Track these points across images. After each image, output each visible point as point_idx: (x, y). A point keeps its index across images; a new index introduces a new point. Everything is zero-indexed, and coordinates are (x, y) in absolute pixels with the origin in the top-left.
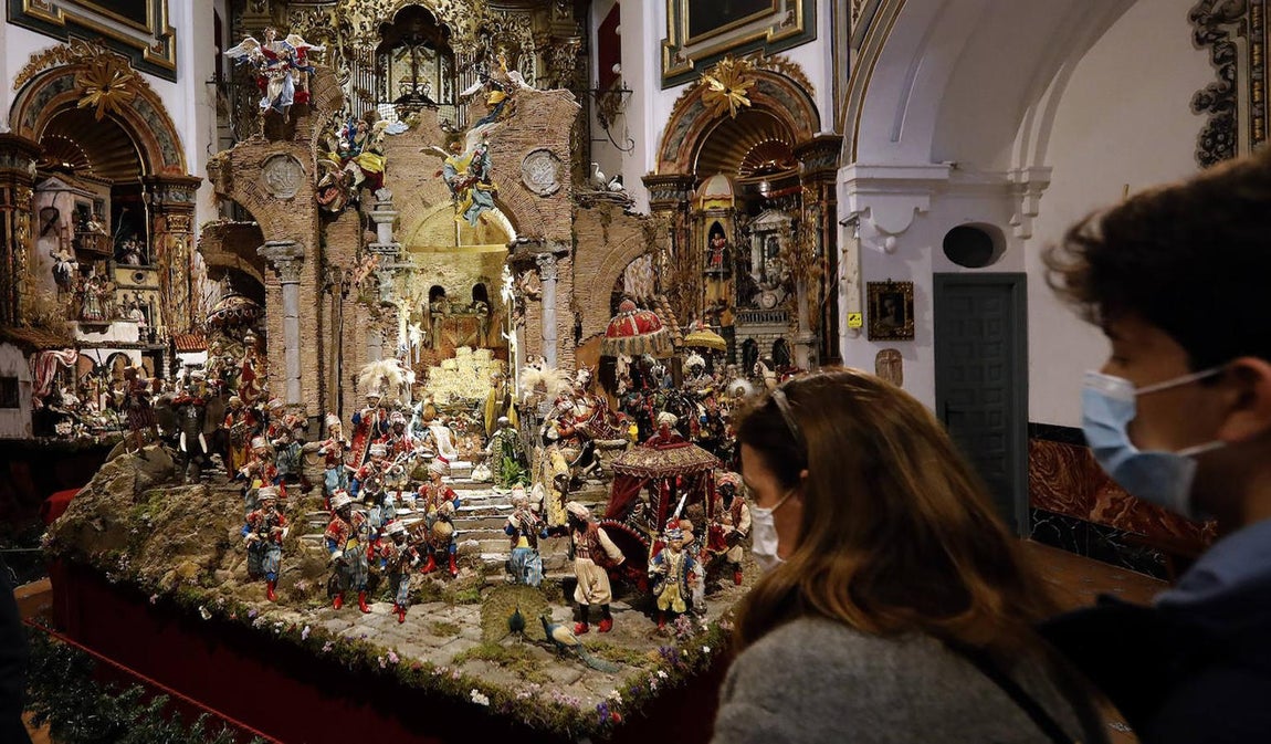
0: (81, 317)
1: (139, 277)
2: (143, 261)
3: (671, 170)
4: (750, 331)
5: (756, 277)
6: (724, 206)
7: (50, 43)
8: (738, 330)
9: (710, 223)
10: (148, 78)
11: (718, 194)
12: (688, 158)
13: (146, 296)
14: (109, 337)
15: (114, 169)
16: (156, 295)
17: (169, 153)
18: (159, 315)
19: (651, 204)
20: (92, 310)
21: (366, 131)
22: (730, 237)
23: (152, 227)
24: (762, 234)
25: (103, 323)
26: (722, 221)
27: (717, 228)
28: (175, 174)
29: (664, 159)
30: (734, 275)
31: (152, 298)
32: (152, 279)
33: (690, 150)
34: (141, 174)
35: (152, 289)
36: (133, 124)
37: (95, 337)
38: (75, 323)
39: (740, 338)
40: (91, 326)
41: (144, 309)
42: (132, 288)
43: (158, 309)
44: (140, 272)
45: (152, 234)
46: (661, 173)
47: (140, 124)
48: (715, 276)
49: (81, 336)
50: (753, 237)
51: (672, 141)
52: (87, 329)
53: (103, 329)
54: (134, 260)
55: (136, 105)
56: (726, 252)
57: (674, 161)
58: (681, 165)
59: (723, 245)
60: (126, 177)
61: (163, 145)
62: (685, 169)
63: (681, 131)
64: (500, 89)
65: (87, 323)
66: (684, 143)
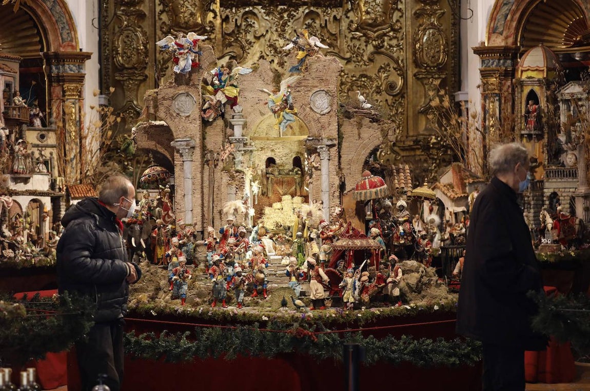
0: (12, 172)
1: (42, 137)
2: (44, 125)
3: (499, 42)
4: (554, 185)
5: (562, 138)
6: (540, 76)
8: (547, 185)
9: (527, 90)
11: (534, 65)
12: (512, 31)
13: (47, 153)
14: (29, 187)
16: (55, 151)
17: (65, 32)
18: (56, 168)
19: (481, 71)
20: (19, 166)
21: (228, 74)
22: (543, 103)
23: (50, 94)
24: (566, 102)
25: (27, 176)
26: (537, 89)
27: (532, 96)
28: (69, 50)
29: (492, 31)
30: (546, 136)
31: (51, 154)
32: (52, 139)
33: (514, 24)
34: (43, 50)
35: (52, 146)
36: (39, 11)
37: (21, 187)
38: (8, 176)
39: (548, 192)
40: (20, 178)
41: (46, 163)
42: (37, 146)
43: (56, 163)
44: (43, 133)
45: (50, 100)
46: (489, 45)
47: (44, 11)
48: (530, 137)
49: (12, 186)
50: (560, 104)
51: (499, 17)
52: (16, 180)
53: (26, 181)
54: (38, 122)
56: (539, 118)
57: (501, 34)
58: (507, 38)
59: (535, 110)
61: (61, 26)
62: (510, 40)
63: (506, 8)
64: (303, 50)
65: (17, 176)
66: (509, 17)
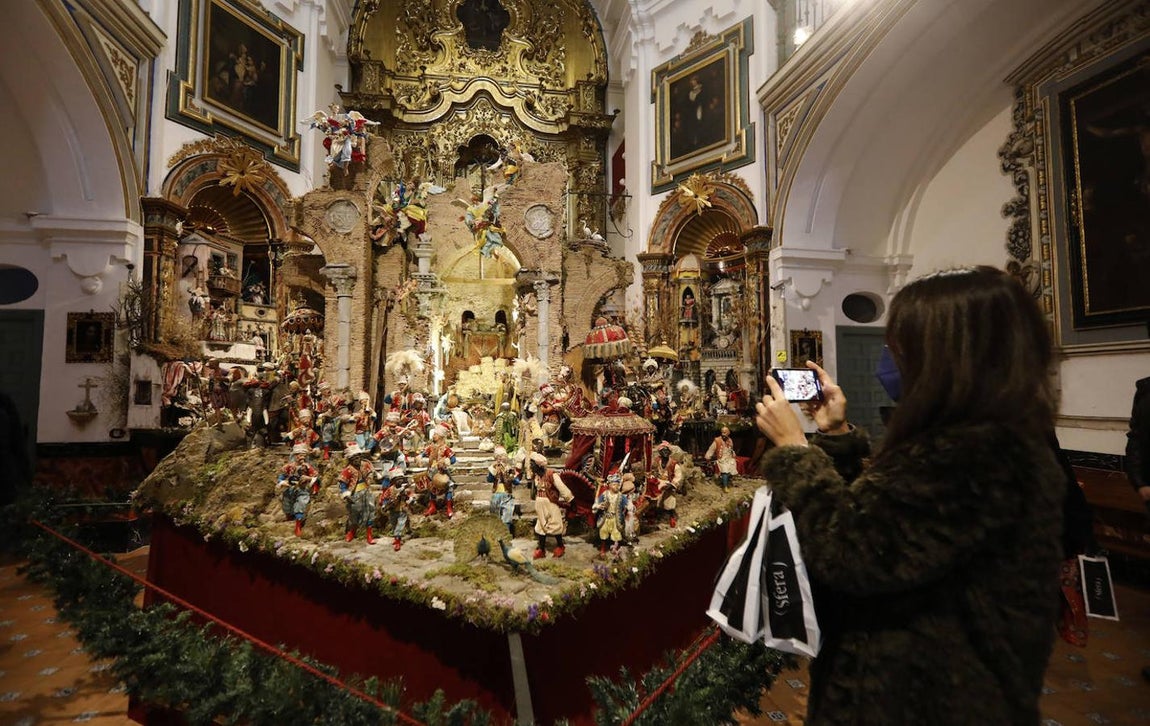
0: (209, 338)
1: (262, 313)
2: (266, 301)
3: (657, 250)
4: (710, 364)
5: (715, 326)
6: (693, 276)
7: (200, 136)
8: (703, 364)
9: (683, 287)
10: (277, 168)
11: (689, 268)
12: (669, 242)
13: (266, 328)
14: (231, 354)
15: (247, 233)
16: (275, 328)
18: (276, 342)
19: (643, 274)
20: (219, 333)
21: (413, 190)
22: (697, 298)
23: (274, 277)
24: (720, 296)
25: (226, 343)
26: (692, 286)
27: (688, 291)
29: (653, 243)
30: (700, 325)
31: (270, 329)
32: (272, 315)
33: (671, 237)
34: (268, 238)
35: (270, 322)
36: (264, 201)
37: (219, 354)
38: (204, 343)
39: (704, 370)
40: (217, 345)
41: (263, 337)
42: (255, 320)
43: (275, 338)
44: (263, 309)
45: (274, 282)
46: (651, 252)
47: (268, 201)
48: (687, 325)
49: (207, 352)
50: (713, 298)
51: (658, 230)
52: (213, 347)
53: (226, 348)
54: (259, 300)
55: (266, 186)
56: (694, 309)
57: (660, 245)
58: (664, 248)
59: (692, 303)
60: (256, 239)
62: (667, 250)
63: (664, 223)
64: (514, 164)
65: (213, 342)
66: (667, 231)
